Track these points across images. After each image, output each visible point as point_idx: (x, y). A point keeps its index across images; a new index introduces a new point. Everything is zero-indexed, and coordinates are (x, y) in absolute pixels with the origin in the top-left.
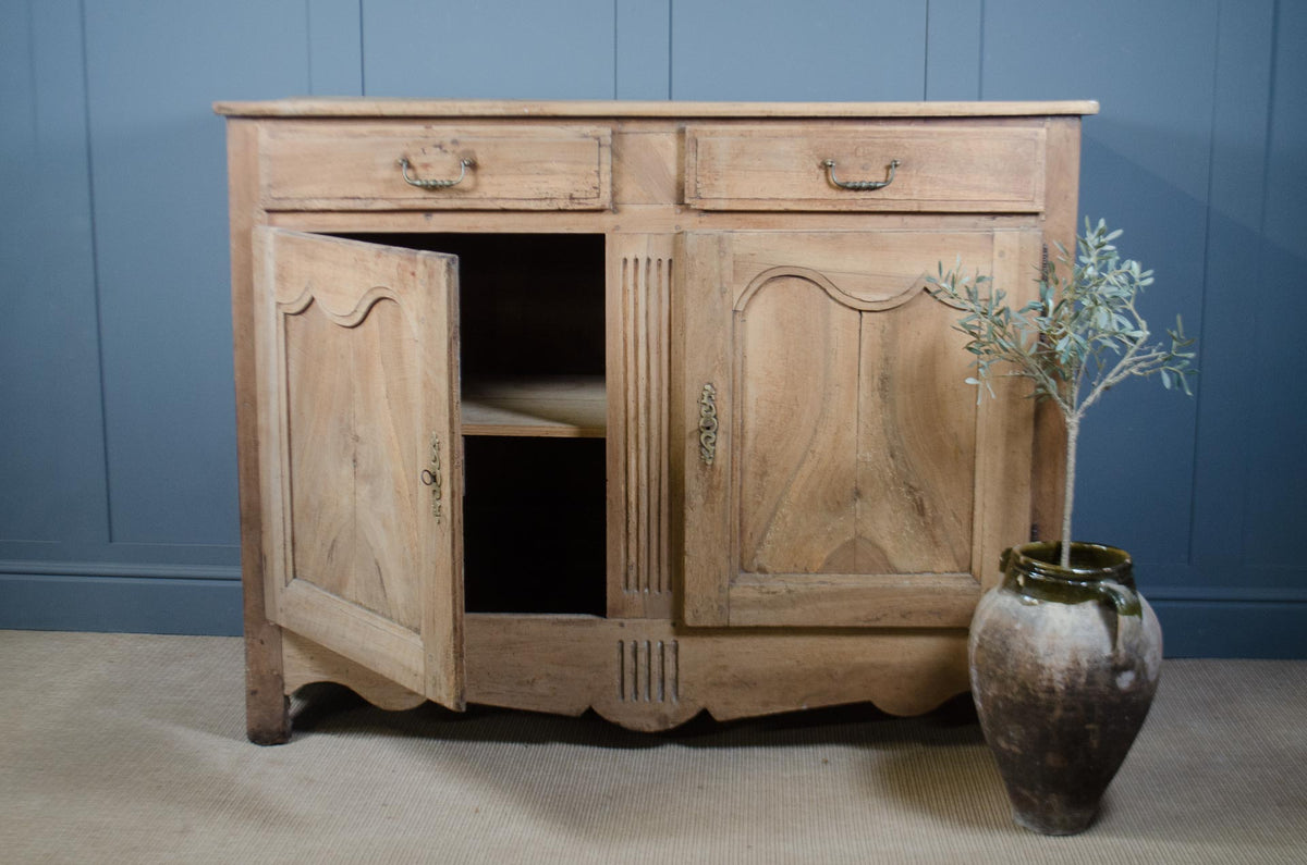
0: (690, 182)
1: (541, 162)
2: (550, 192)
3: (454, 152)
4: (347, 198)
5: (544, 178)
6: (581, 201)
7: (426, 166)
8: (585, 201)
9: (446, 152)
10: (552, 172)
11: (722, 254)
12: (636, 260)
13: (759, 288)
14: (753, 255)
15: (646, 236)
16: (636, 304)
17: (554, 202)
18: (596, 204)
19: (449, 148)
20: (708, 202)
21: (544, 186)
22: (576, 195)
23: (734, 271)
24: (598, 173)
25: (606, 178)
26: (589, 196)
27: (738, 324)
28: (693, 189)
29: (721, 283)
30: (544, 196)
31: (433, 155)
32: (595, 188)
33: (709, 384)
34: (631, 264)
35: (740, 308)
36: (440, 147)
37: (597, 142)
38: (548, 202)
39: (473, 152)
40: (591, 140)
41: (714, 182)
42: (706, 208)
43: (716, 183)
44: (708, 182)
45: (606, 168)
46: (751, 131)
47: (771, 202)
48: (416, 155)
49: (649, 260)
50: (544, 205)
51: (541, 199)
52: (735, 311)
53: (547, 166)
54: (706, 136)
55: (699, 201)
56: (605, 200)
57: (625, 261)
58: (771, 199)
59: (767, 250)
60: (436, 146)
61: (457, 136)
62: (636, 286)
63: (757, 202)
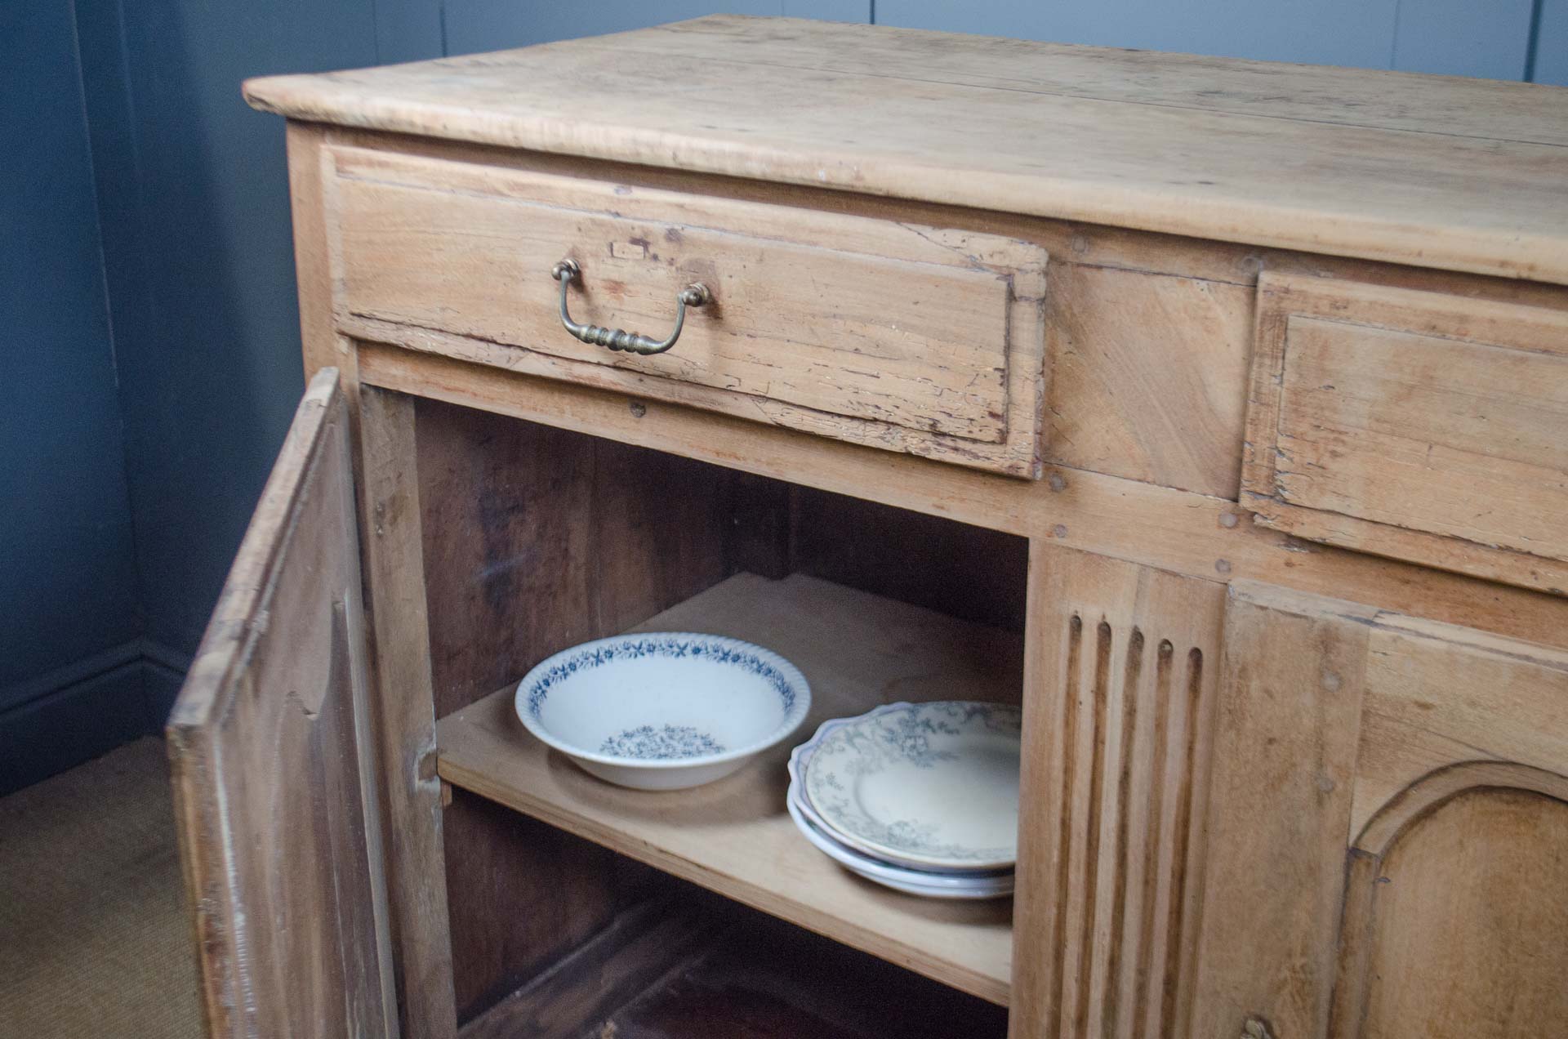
0: (1259, 443)
1: (866, 321)
2: (880, 402)
3: (671, 262)
4: (469, 336)
5: (867, 365)
6: (961, 444)
7: (616, 287)
8: (968, 446)
9: (655, 257)
10: (886, 353)
11: (1331, 682)
12: (1105, 631)
13: (1442, 803)
14: (1425, 706)
15: (1135, 568)
16: (1098, 741)
17: (897, 434)
18: (997, 459)
19: (662, 248)
20: (1306, 517)
21: (871, 385)
22: (946, 426)
23: (1363, 739)
24: (1005, 375)
25: (1027, 392)
26: (976, 435)
27: (1362, 888)
28: (1264, 472)
29: (1320, 765)
30: (870, 413)
31: (629, 265)
32: (993, 415)
33: (1259, 1019)
34: (1089, 637)
35: (1374, 845)
36: (642, 242)
37: (1003, 285)
38: (882, 428)
39: (712, 266)
40: (990, 277)
41: (1326, 460)
42: (1297, 531)
43: (1334, 466)
44: (1311, 457)
45: (1027, 363)
46: (1463, 319)
47: (1506, 560)
48: (595, 255)
49: (1137, 638)
50: (871, 436)
51: (864, 420)
52: (1354, 853)
53: (877, 332)
54: (1317, 313)
55: (1278, 509)
56: (1021, 451)
57: (1077, 624)
58: (1505, 549)
59: (1473, 704)
60: (635, 241)
61: (676, 221)
62: (1100, 693)
63: (1457, 548)
